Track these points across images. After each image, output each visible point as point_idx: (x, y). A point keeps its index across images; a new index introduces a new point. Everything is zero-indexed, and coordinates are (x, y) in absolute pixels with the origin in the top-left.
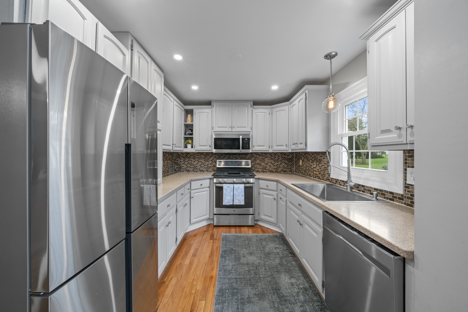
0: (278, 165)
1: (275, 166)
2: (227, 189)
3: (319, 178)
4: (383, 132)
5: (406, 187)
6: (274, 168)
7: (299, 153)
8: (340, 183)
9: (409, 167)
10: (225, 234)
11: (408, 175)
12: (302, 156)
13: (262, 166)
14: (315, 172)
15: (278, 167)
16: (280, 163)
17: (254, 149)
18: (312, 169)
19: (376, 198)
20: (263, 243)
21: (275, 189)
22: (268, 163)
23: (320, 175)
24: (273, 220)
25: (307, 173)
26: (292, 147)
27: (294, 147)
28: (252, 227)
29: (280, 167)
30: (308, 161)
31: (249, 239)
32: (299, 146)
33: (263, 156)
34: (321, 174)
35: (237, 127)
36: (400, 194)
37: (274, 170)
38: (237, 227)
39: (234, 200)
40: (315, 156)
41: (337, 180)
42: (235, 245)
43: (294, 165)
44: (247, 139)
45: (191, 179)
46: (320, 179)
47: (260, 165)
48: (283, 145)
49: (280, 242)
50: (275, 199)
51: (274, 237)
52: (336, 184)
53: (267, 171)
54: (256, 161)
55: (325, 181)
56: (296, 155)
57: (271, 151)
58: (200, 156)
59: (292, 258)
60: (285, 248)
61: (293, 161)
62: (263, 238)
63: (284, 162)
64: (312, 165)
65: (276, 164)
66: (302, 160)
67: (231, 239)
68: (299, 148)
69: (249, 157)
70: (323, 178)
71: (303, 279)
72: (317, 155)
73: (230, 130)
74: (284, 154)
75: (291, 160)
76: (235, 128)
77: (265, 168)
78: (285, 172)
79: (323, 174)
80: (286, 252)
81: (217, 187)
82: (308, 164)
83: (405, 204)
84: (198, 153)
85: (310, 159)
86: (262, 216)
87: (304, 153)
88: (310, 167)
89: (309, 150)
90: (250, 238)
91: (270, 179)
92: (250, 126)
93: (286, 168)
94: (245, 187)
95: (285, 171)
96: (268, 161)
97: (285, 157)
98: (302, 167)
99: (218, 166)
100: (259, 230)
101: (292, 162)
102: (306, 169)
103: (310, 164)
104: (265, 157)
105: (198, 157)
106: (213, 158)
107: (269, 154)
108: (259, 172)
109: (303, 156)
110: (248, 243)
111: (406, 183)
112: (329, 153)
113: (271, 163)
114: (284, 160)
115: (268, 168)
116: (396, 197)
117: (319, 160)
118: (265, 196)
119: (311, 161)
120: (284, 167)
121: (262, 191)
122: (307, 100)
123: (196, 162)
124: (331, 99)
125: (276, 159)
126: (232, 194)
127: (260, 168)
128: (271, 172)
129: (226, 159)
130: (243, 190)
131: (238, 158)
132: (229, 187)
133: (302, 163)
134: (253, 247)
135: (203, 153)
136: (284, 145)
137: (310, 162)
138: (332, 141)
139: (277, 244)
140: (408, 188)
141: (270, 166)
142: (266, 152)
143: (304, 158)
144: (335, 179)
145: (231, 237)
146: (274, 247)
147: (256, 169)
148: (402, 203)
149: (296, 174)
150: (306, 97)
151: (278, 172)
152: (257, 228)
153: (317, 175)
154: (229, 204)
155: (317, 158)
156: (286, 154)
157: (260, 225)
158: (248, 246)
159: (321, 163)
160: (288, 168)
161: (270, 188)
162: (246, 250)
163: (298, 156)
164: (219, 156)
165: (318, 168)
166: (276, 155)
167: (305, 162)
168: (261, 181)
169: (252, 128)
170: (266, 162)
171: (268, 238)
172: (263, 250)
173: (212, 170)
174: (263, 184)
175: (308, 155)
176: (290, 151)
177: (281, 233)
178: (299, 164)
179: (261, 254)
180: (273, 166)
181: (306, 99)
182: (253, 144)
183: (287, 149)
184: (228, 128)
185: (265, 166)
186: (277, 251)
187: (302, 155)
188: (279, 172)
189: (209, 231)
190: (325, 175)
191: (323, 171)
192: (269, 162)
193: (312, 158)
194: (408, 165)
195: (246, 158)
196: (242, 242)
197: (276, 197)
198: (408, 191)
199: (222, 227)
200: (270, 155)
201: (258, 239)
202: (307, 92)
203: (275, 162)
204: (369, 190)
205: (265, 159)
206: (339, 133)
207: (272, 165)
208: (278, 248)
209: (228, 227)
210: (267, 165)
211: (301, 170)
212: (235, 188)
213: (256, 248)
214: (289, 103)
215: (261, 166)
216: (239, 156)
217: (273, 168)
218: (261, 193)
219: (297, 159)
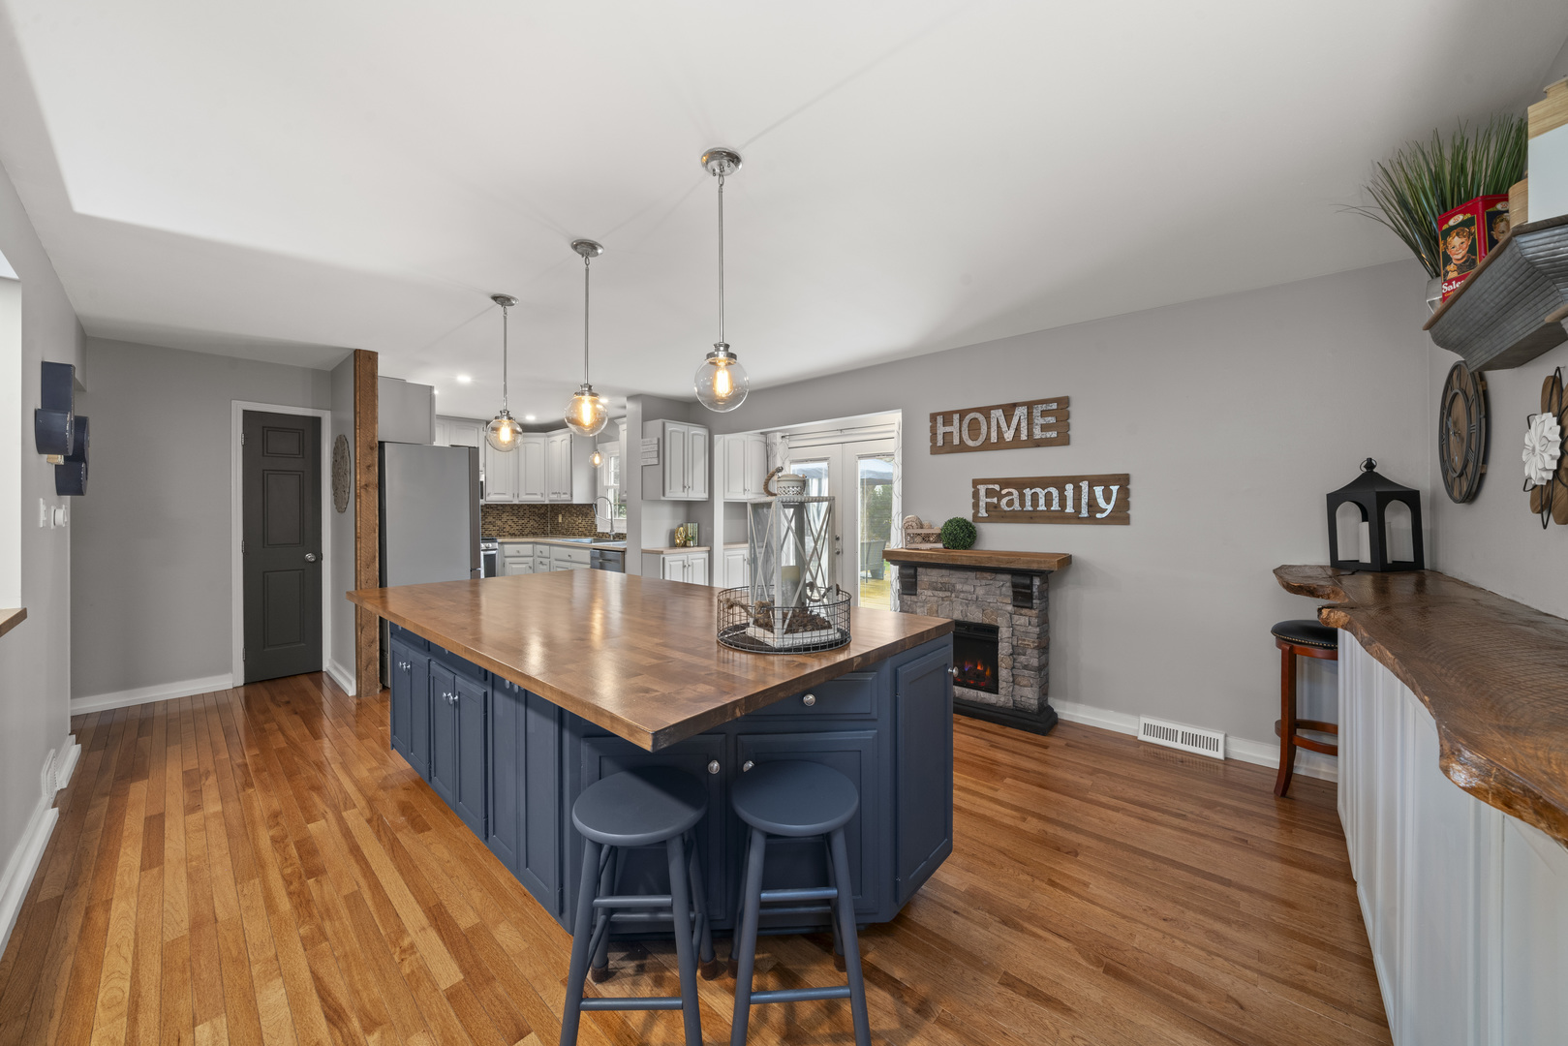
0: (524, 523)
1: (518, 525)
3: (584, 534)
12: (563, 510)
15: (524, 527)
16: (528, 522)
17: (490, 499)
18: (576, 525)
21: (530, 553)
22: (507, 522)
23: (585, 530)
25: (570, 532)
27: (554, 497)
30: (571, 515)
32: (561, 496)
37: (517, 533)
40: (579, 510)
41: (603, 534)
43: (547, 523)
47: (493, 524)
48: (536, 494)
50: (530, 567)
53: (507, 534)
54: (487, 518)
56: (551, 508)
57: (516, 502)
61: (549, 517)
63: (533, 519)
64: (575, 522)
65: (521, 522)
66: (562, 515)
68: (563, 499)
70: (588, 533)
72: (582, 508)
74: (533, 506)
75: (543, 516)
77: (503, 530)
79: (589, 528)
82: (570, 519)
85: (574, 513)
89: (576, 501)
93: (536, 529)
96: (508, 518)
97: (535, 512)
98: (561, 525)
101: (547, 519)
102: (568, 527)
103: (573, 519)
104: (503, 512)
108: (500, 533)
112: (596, 505)
113: (513, 522)
114: (535, 516)
115: (508, 528)
117: (585, 514)
118: (514, 566)
119: (575, 515)
120: (533, 527)
121: (508, 560)
125: (521, 514)
127: (493, 530)
128: (513, 535)
133: (562, 519)
136: (539, 493)
137: (574, 517)
138: (599, 494)
141: (511, 526)
143: (566, 511)
149: (551, 537)
153: (582, 530)
155: (583, 511)
156: (537, 506)
159: (587, 517)
160: (539, 529)
166: (521, 508)
167: (567, 517)
168: (506, 546)
170: (504, 520)
174: (509, 549)
175: (571, 508)
176: (547, 502)
178: (558, 521)
182: (488, 491)
183: (543, 499)
185: (501, 526)
187: (562, 507)
191: (589, 525)
192: (509, 520)
197: (532, 565)
200: (510, 508)
203: (519, 520)
205: (503, 514)
206: (606, 486)
207: (515, 524)
210: (505, 524)
211: (560, 529)
214: (545, 435)
215: (495, 526)
217: (515, 529)
218: (507, 564)
219: (553, 514)
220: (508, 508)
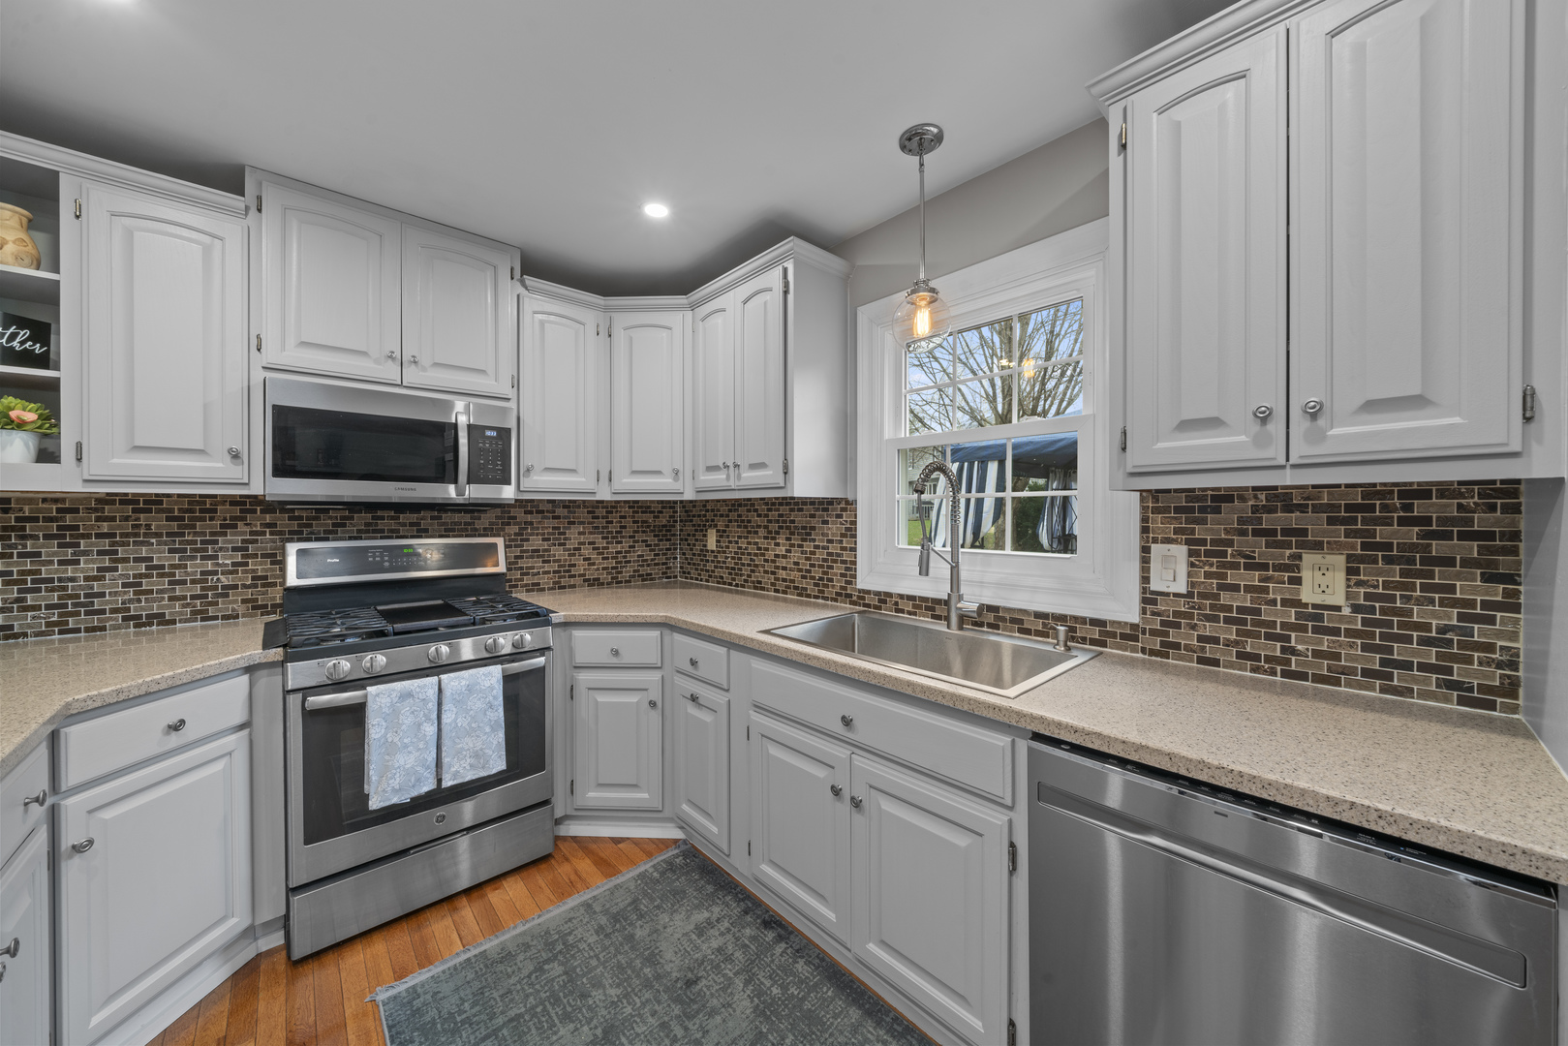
0: (621, 552)
1: (608, 558)
2: (395, 712)
3: (802, 592)
4: (1186, 426)
5: (1145, 601)
6: (604, 569)
7: (705, 506)
8: (896, 603)
9: (1155, 541)
10: (401, 987)
11: (1155, 566)
12: (715, 515)
13: (554, 561)
14: (782, 574)
15: (621, 562)
16: (630, 547)
17: (526, 484)
18: (766, 561)
19: (1066, 645)
20: (639, 933)
21: (653, 658)
22: (580, 549)
23: (807, 583)
24: (646, 796)
25: (745, 577)
26: (702, 478)
27: (718, 479)
28: (543, 866)
29: (629, 562)
30: (749, 532)
31: (555, 945)
32: (744, 475)
33: (558, 517)
34: (813, 578)
35: (436, 365)
36: (1126, 623)
37: (604, 577)
38: (464, 901)
39: (446, 760)
40: (781, 516)
41: (884, 598)
42: (495, 1032)
43: (676, 549)
44: (494, 434)
45: (68, 705)
46: (809, 596)
47: (543, 556)
48: (659, 472)
49: (699, 890)
50: (653, 704)
51: (663, 874)
52: (880, 608)
53: (578, 581)
54: (528, 540)
55: (829, 602)
56: (686, 511)
57: (604, 494)
58: (127, 519)
59: (783, 945)
60: (736, 909)
61: (674, 535)
62: (622, 901)
63: (643, 541)
64: (767, 549)
65: (613, 549)
66: (718, 531)
67: (454, 999)
69: (491, 523)
70: (820, 591)
71: (875, 1028)
72: (792, 510)
73: (391, 372)
74: (641, 507)
75: (665, 532)
76: (424, 369)
77: (569, 571)
78: (646, 580)
79: (821, 579)
80: (748, 931)
81: (310, 716)
82: (749, 543)
83: (1143, 651)
84: (108, 499)
85: (759, 527)
86: (591, 794)
87: (727, 505)
88: (756, 555)
90: (563, 936)
91: (631, 620)
92: (507, 371)
93: (648, 565)
94: (508, 679)
95: (648, 575)
96: (582, 538)
97: (646, 522)
98: (716, 557)
99: (292, 580)
100: (585, 865)
101: (670, 540)
102: (736, 564)
103: (756, 543)
104: (569, 523)
105: (105, 527)
106: (252, 533)
107: (585, 507)
108: (543, 590)
109: (722, 516)
110: (566, 973)
111: (1144, 590)
112: (851, 503)
113: (594, 549)
114: (643, 532)
115: (581, 567)
116: (1113, 635)
117: (804, 528)
118: (603, 698)
119: (762, 532)
120: (643, 561)
121: (584, 677)
122: (791, 297)
123: (88, 566)
124: (923, 303)
125: (614, 527)
126: (430, 730)
127: (545, 573)
128: (594, 583)
129: (350, 538)
130: (495, 698)
131: (426, 531)
132: (406, 696)
133: (718, 541)
134: (597, 984)
135: (153, 502)
136: (666, 470)
137: (759, 538)
139: (697, 907)
140: (1154, 602)
141: (589, 559)
142: (570, 501)
143: (730, 521)
144: (877, 593)
145: (446, 989)
146: (692, 927)
147: (527, 580)
148: (1134, 650)
149: (684, 586)
150: (786, 285)
151: (621, 582)
152: (567, 860)
153: (793, 581)
154: (415, 794)
155: (793, 522)
156: (649, 507)
157: (574, 838)
158: (571, 993)
159: (814, 540)
160: (656, 564)
161: (626, 658)
162: (572, 1026)
163: (699, 516)
164: (300, 518)
165: (799, 558)
166: (611, 512)
167: (734, 537)
168: (578, 634)
169: (516, 384)
170: (571, 544)
171: (645, 894)
172: (658, 977)
173: (240, 609)
174: (588, 644)
175: (749, 511)
177: (685, 842)
178: (705, 546)
179: (656, 1007)
180: (603, 559)
181: (786, 292)
182: (526, 462)
183: (677, 486)
184: (377, 361)
185: (566, 560)
186: (715, 944)
187: (718, 510)
188: (626, 582)
189: (262, 1027)
190: (831, 580)
191: (821, 566)
192: (583, 543)
193: (770, 521)
194: (1151, 535)
195: (476, 530)
196: (532, 985)
197: (655, 695)
198: (1153, 613)
199: (359, 946)
200: (589, 512)
201: (603, 920)
202: (790, 265)
203: (608, 543)
204: (1014, 621)
205: (569, 528)
206: (887, 436)
207: (599, 554)
208: (710, 924)
209: (404, 925)
210: (574, 555)
211: (710, 566)
212: (447, 693)
213: (618, 986)
214: (685, 301)
215: (549, 561)
216: (432, 518)
217: (599, 568)
218: (581, 691)
219: (689, 528)
220: (582, 513)
